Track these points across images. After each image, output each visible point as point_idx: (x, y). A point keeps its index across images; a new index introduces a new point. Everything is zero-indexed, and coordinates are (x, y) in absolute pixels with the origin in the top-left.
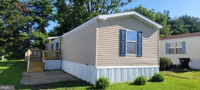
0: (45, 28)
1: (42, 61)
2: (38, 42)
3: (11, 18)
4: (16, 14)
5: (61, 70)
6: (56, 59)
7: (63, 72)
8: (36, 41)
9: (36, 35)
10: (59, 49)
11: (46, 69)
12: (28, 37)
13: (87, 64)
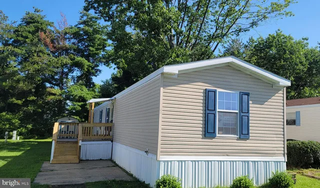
0: (93, 78)
1: (77, 142)
2: (78, 106)
3: (33, 60)
4: (41, 54)
5: (111, 160)
6: (103, 140)
7: (113, 165)
8: (75, 103)
9: (75, 93)
10: (110, 120)
11: (84, 159)
12: (61, 95)
13: (146, 152)
